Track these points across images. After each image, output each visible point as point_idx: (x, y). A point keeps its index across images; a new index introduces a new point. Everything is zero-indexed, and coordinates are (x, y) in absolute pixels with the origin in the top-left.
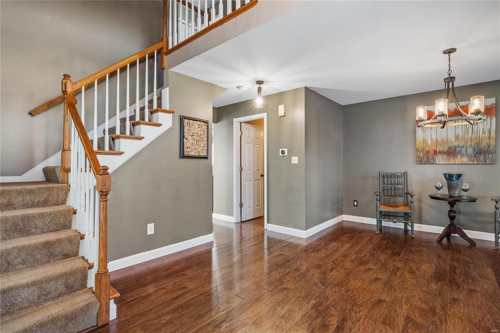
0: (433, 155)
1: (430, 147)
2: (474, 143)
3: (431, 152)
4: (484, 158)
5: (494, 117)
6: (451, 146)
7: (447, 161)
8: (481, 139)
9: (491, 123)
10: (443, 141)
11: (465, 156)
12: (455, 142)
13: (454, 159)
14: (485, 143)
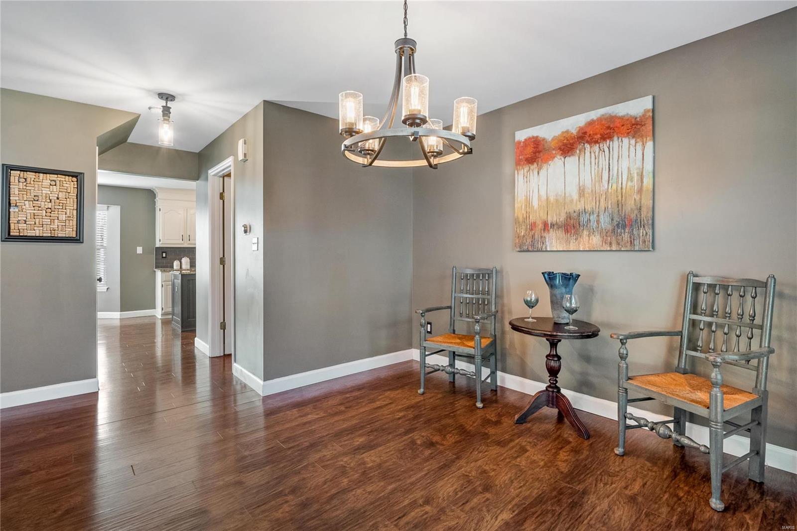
0: (541, 232)
1: (538, 216)
2: (611, 203)
3: (539, 225)
4: (630, 237)
5: (650, 140)
6: (571, 211)
7: (565, 245)
8: (626, 193)
9: (643, 154)
10: (557, 201)
11: (596, 233)
12: (578, 203)
13: (576, 239)
14: (633, 202)
